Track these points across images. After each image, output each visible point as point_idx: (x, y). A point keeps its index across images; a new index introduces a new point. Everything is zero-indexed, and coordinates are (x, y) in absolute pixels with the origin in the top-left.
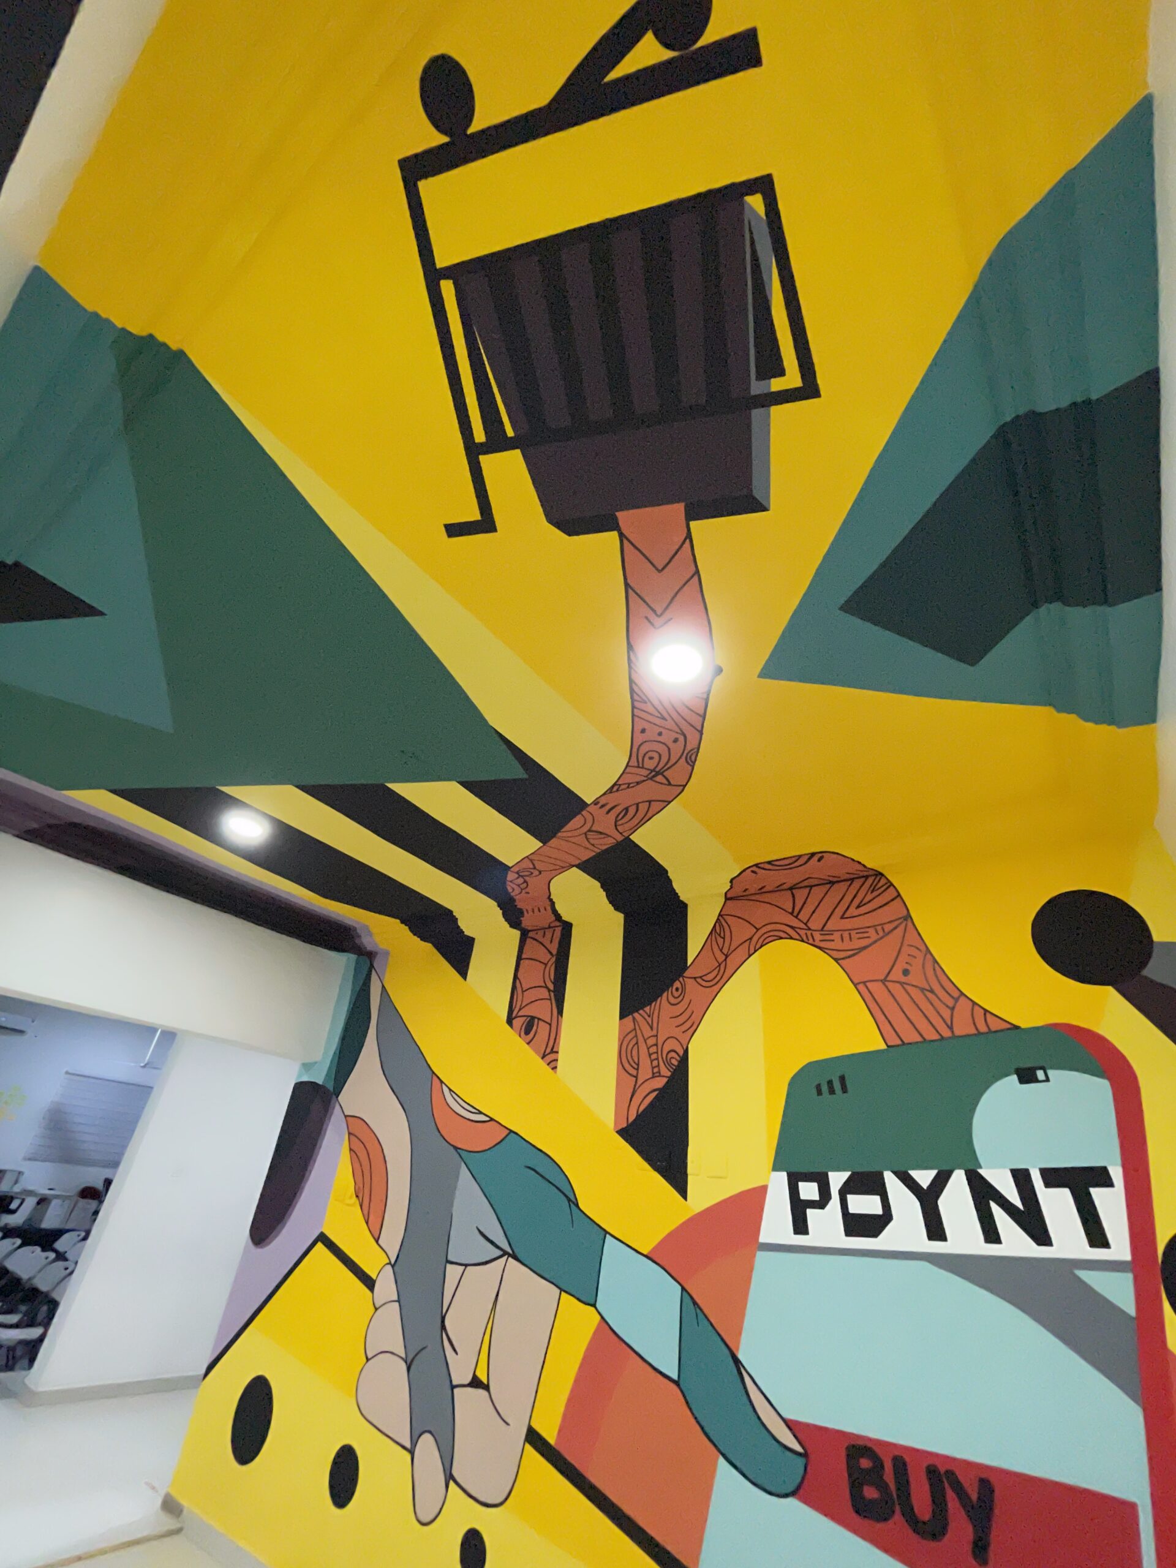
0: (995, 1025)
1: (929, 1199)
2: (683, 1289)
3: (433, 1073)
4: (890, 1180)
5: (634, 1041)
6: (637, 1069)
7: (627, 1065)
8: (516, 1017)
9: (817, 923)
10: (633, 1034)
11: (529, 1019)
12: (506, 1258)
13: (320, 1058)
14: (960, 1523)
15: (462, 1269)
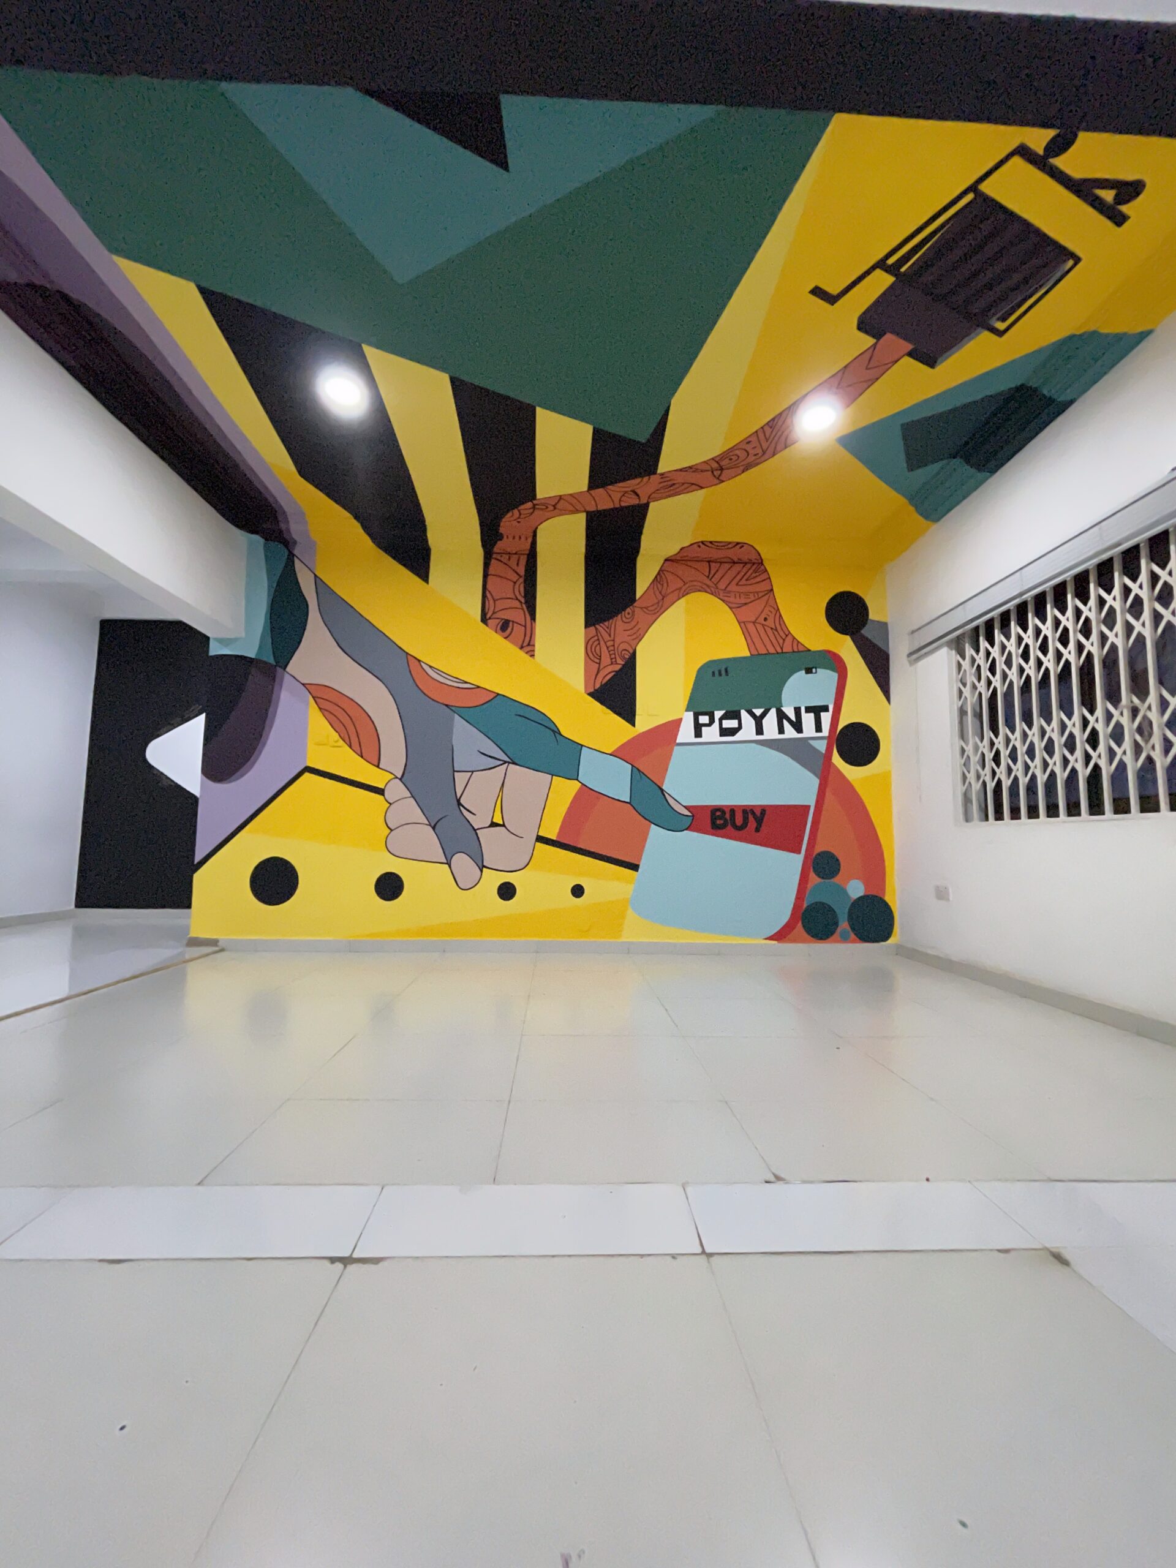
0: (801, 648)
1: (759, 721)
2: (633, 766)
3: (407, 653)
4: (744, 714)
5: (597, 642)
6: (600, 659)
7: (592, 658)
8: (490, 618)
9: (722, 586)
10: (596, 638)
11: (503, 621)
12: (507, 764)
13: (243, 635)
14: (752, 823)
15: (470, 773)
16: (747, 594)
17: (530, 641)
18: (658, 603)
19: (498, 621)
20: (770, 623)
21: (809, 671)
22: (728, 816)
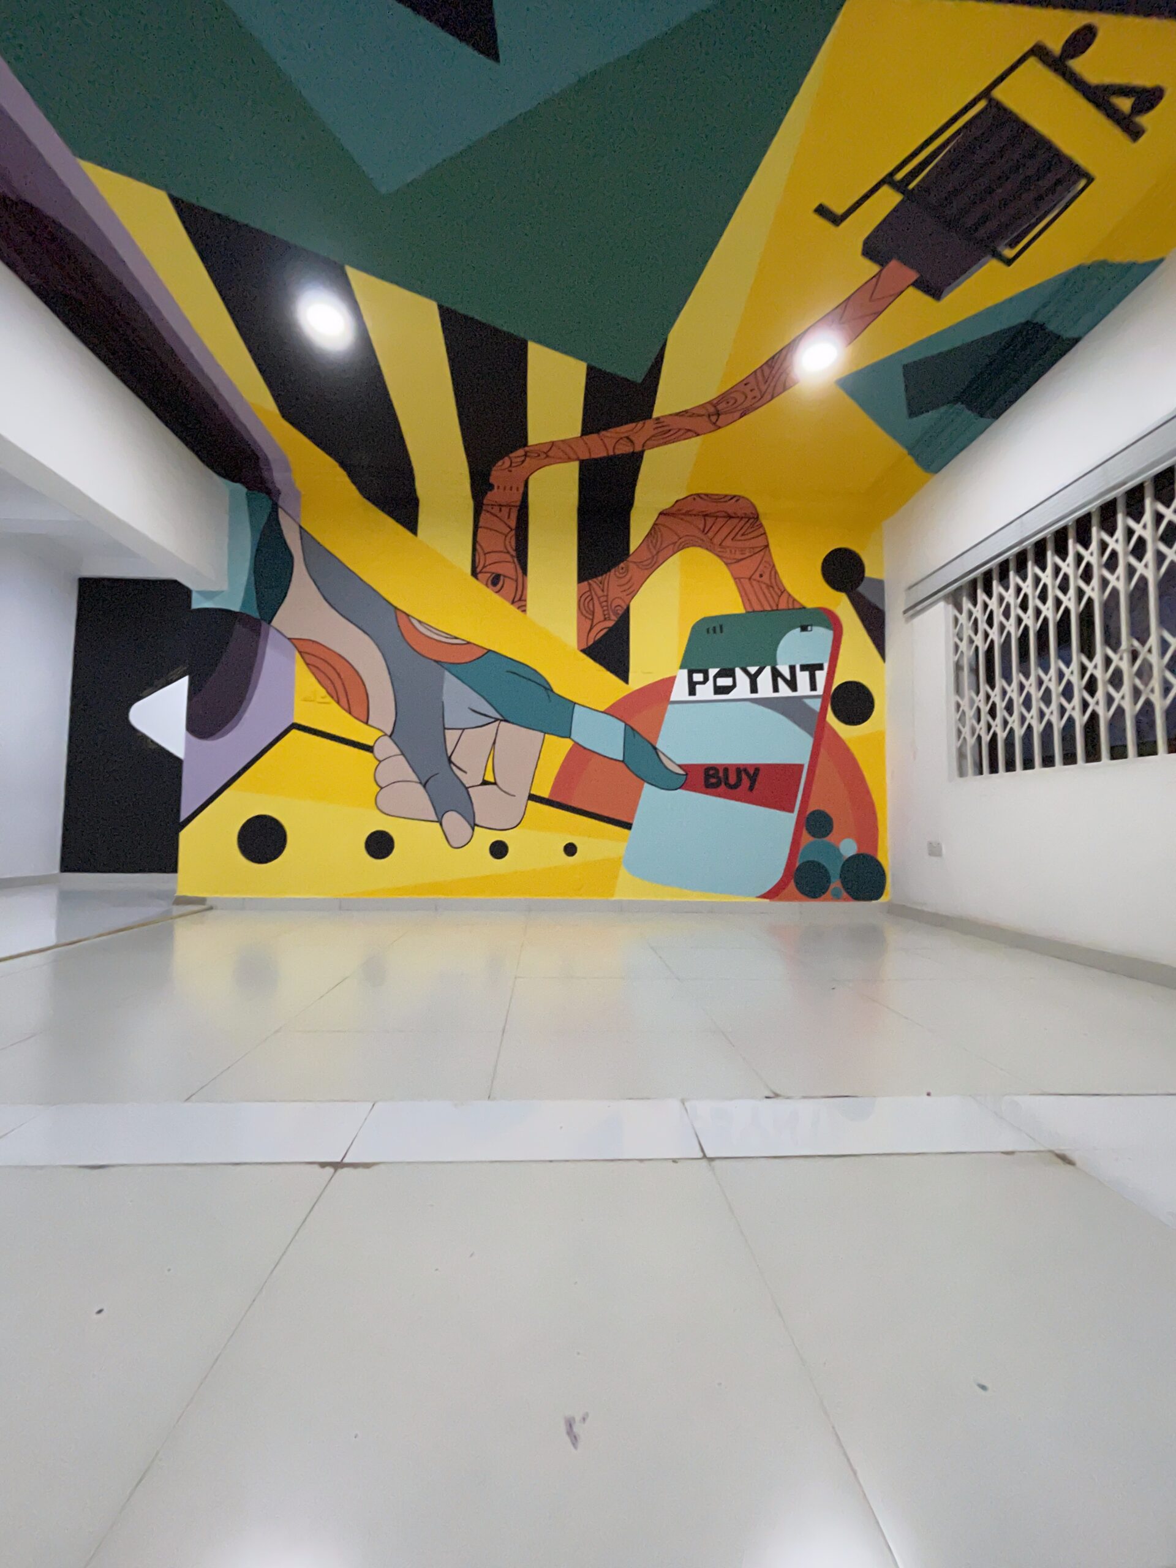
0: (797, 606)
1: (753, 679)
2: (626, 724)
3: (396, 608)
4: (738, 671)
5: (590, 598)
6: (593, 615)
7: (584, 612)
8: (480, 572)
9: (717, 540)
10: (589, 593)
11: (493, 575)
12: (497, 722)
13: (225, 587)
14: (746, 782)
15: (460, 731)
16: (742, 551)
17: (521, 596)
18: (653, 557)
19: (489, 575)
20: (765, 578)
21: (804, 629)
22: (721, 774)
